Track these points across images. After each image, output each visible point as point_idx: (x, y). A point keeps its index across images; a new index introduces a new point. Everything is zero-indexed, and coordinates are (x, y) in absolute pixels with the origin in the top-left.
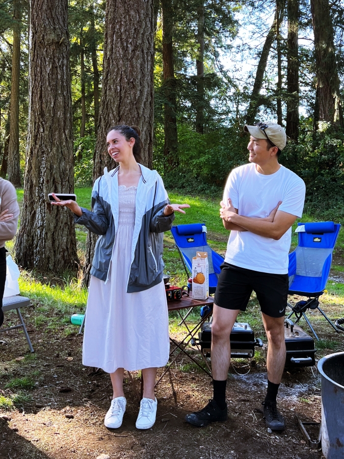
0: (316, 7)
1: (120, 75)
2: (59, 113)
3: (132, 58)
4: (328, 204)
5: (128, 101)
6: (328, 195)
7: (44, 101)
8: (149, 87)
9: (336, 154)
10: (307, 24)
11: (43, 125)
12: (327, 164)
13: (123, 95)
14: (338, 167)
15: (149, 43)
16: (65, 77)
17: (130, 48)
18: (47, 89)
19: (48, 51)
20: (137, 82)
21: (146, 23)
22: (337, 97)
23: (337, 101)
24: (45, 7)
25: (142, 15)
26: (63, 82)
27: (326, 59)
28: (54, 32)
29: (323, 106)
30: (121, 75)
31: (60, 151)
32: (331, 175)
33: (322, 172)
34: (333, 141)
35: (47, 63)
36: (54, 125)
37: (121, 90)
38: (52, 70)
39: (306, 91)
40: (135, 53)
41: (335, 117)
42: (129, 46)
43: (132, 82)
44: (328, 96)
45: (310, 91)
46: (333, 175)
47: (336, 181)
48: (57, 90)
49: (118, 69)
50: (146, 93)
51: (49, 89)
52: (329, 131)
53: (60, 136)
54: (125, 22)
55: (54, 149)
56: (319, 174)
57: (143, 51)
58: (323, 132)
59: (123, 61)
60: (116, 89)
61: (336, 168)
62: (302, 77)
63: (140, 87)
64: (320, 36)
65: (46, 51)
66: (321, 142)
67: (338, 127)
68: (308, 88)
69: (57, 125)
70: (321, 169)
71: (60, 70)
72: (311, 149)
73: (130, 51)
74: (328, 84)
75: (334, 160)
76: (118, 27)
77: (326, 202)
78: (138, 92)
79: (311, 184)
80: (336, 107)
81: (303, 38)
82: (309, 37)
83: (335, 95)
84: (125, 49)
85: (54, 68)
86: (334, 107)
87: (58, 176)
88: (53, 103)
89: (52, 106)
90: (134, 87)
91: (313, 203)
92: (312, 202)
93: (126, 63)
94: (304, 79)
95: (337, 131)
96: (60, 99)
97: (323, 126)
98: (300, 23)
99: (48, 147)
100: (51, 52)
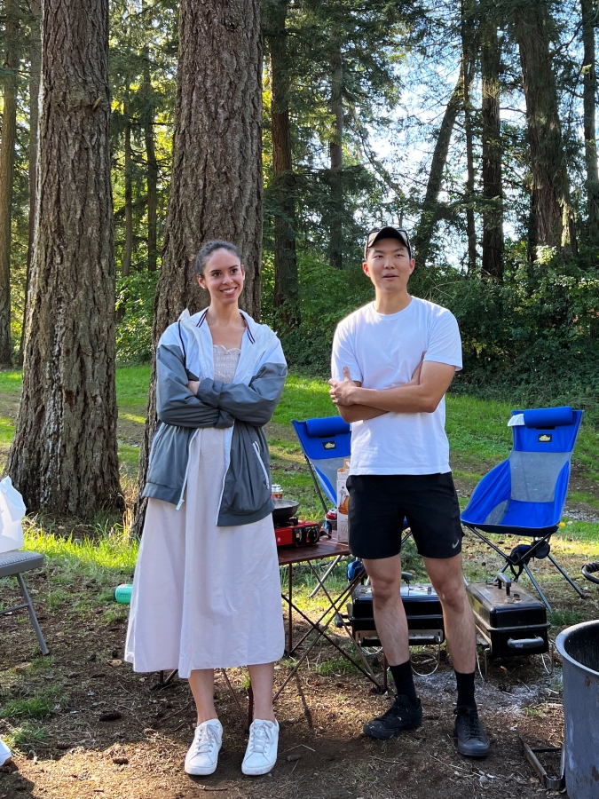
0: (529, 57)
1: (203, 161)
2: (90, 229)
3: (225, 131)
4: (556, 388)
5: (218, 206)
6: (555, 371)
7: (63, 208)
8: (254, 182)
9: (567, 302)
10: (514, 85)
11: (60, 251)
12: (553, 318)
13: (208, 195)
14: (570, 323)
15: (254, 107)
16: (102, 167)
17: (222, 115)
18: (70, 187)
19: (73, 120)
20: (234, 173)
21: (249, 73)
22: (566, 205)
23: (565, 211)
24: (67, 45)
25: (242, 60)
26: (98, 175)
27: (546, 142)
28: (84, 88)
29: (544, 219)
30: (206, 160)
31: (91, 297)
32: (559, 337)
33: (545, 332)
34: (561, 279)
35: (71, 142)
36: (81, 251)
37: (205, 186)
38: (79, 153)
39: (514, 196)
40: (229, 123)
41: (563, 239)
42: (220, 111)
43: (225, 173)
44: (552, 203)
45: (521, 196)
46: (563, 337)
47: (568, 348)
48: (87, 190)
49: (201, 151)
50: (249, 192)
51: (73, 187)
52: (554, 263)
53: (92, 270)
54: (213, 71)
55: (81, 293)
56: (539, 336)
57: (243, 120)
58: (544, 265)
59: (209, 137)
60: (196, 185)
61: (567, 325)
62: (507, 173)
63: (239, 182)
64: (537, 105)
65: (70, 120)
66: (542, 282)
67: (569, 256)
68: (517, 192)
69: (86, 250)
70: (542, 326)
71: (94, 153)
72: (526, 294)
73: (222, 120)
74: (551, 184)
75: (563, 311)
76: (200, 78)
77: (553, 383)
78: (236, 191)
79: (527, 352)
80: (564, 221)
81: (507, 108)
82: (516, 107)
83: (562, 202)
84: (213, 117)
85: (83, 149)
86: (561, 222)
87: (87, 341)
88: (79, 212)
89: (78, 217)
90: (228, 181)
91: (530, 386)
92: (529, 383)
93: (215, 140)
94: (510, 176)
95: (567, 263)
96: (93, 205)
97: (543, 254)
98: (504, 84)
99: (70, 290)
100: (77, 122)
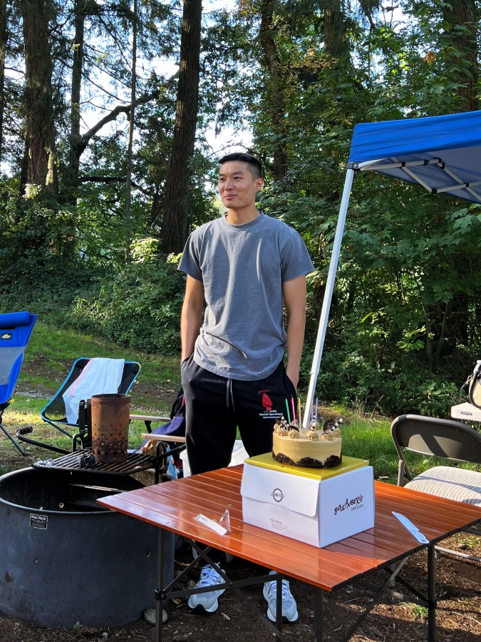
0: (30, 30)
4: (31, 296)
6: (31, 283)
9: (46, 229)
10: (17, 51)
12: (34, 241)
14: (47, 246)
22: (51, 153)
23: (50, 158)
27: (39, 101)
29: (33, 163)
32: (37, 256)
33: (26, 252)
34: (43, 210)
39: (11, 142)
41: (47, 179)
44: (41, 150)
45: (17, 142)
46: (41, 256)
47: (43, 265)
52: (38, 198)
56: (21, 256)
58: (30, 199)
61: (45, 247)
62: (7, 122)
64: (34, 71)
66: (27, 212)
67: (50, 193)
68: (15, 138)
70: (25, 248)
72: (13, 221)
74: (41, 134)
75: (42, 236)
77: (28, 293)
79: (10, 268)
80: (49, 166)
81: (12, 69)
82: (19, 68)
83: (48, 150)
86: (47, 166)
91: (10, 295)
92: (9, 293)
94: (10, 125)
95: (48, 198)
97: (30, 191)
98: (9, 48)
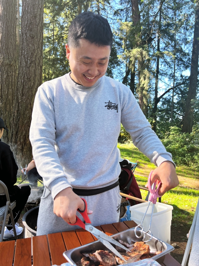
1: (23, 75)
2: (10, 97)
3: (29, 67)
5: (27, 87)
7: (3, 91)
8: (38, 81)
11: (2, 102)
13: (24, 84)
15: (39, 61)
16: (13, 81)
17: (29, 62)
18: (4, 85)
19: (5, 68)
20: (32, 78)
21: (38, 51)
25: (36, 47)
26: (12, 83)
28: (8, 59)
30: (24, 74)
31: (10, 114)
35: (5, 74)
36: (7, 102)
37: (24, 82)
40: (31, 64)
43: (29, 78)
48: (9, 86)
49: (23, 72)
50: (37, 84)
53: (10, 107)
54: (27, 49)
55: (7, 113)
57: (35, 64)
59: (25, 68)
60: (22, 81)
63: (33, 81)
65: (4, 68)
69: (9, 102)
71: (11, 77)
73: (29, 64)
76: (23, 52)
78: (32, 83)
84: (26, 62)
85: (8, 76)
89: (6, 93)
90: (30, 81)
93: (27, 69)
96: (10, 90)
99: (4, 112)
100: (6, 68)
